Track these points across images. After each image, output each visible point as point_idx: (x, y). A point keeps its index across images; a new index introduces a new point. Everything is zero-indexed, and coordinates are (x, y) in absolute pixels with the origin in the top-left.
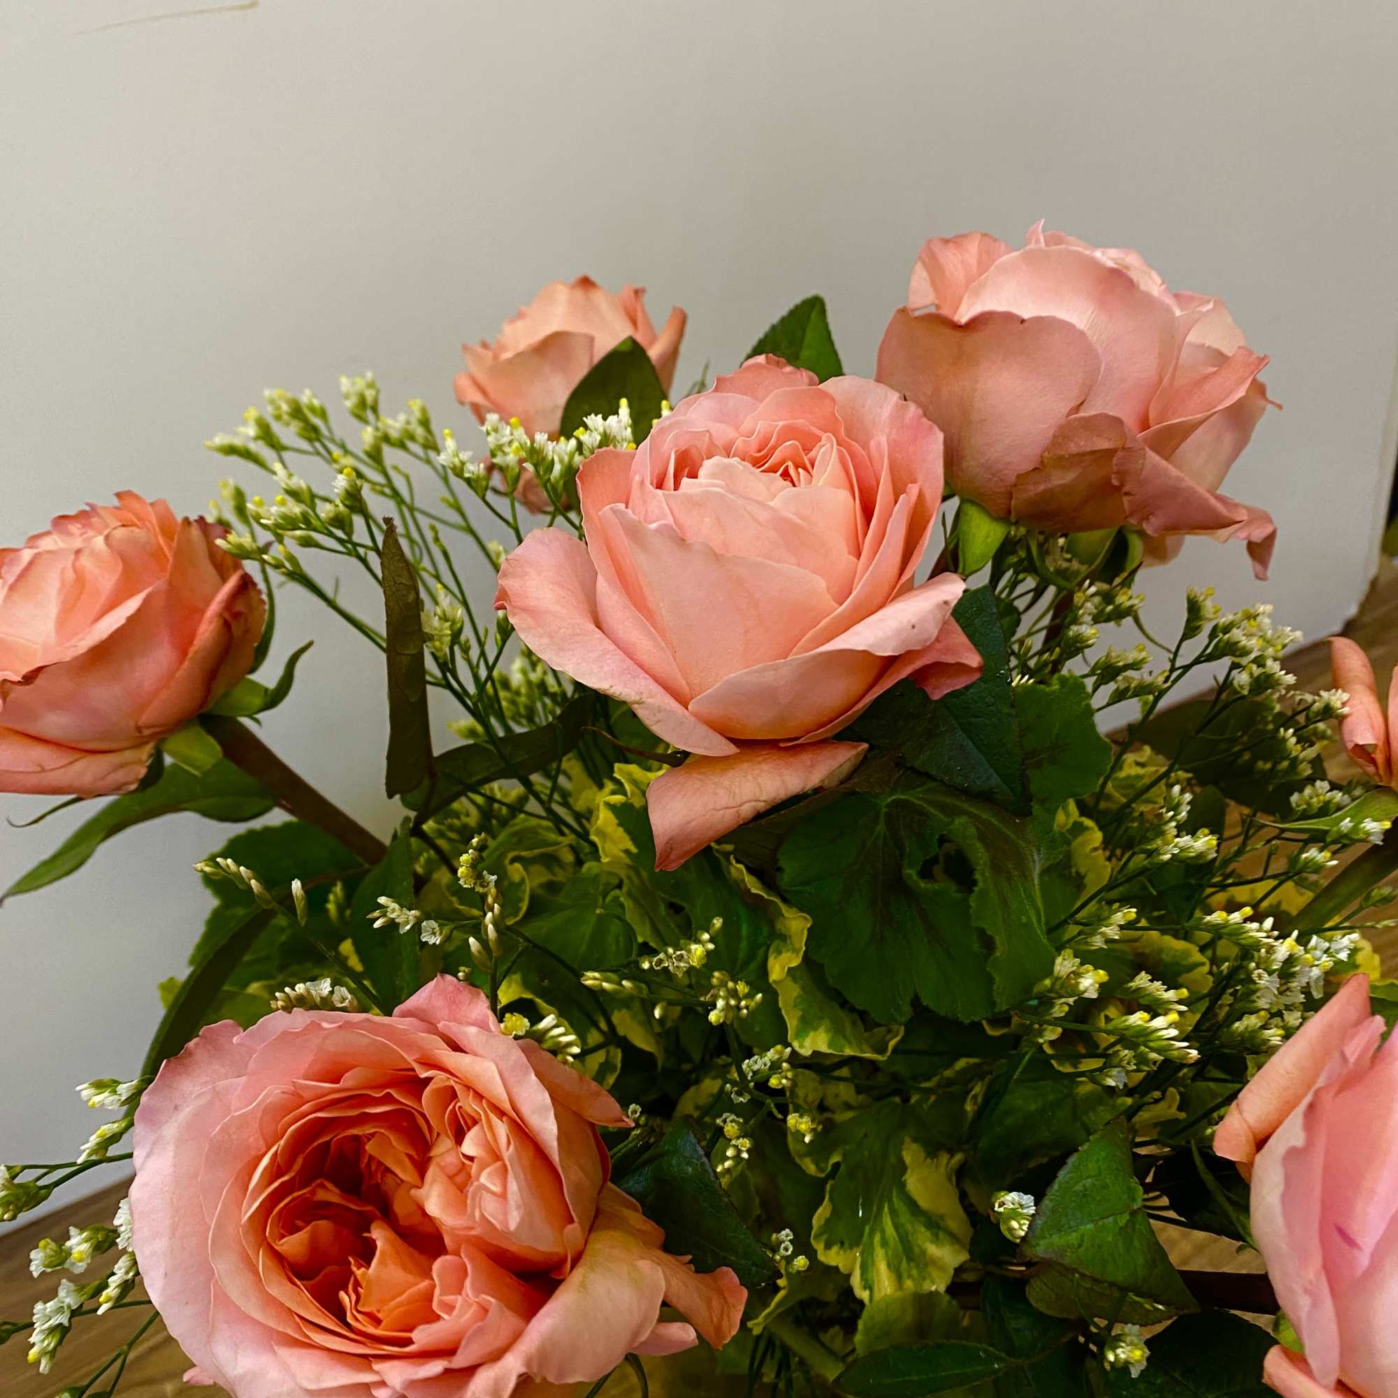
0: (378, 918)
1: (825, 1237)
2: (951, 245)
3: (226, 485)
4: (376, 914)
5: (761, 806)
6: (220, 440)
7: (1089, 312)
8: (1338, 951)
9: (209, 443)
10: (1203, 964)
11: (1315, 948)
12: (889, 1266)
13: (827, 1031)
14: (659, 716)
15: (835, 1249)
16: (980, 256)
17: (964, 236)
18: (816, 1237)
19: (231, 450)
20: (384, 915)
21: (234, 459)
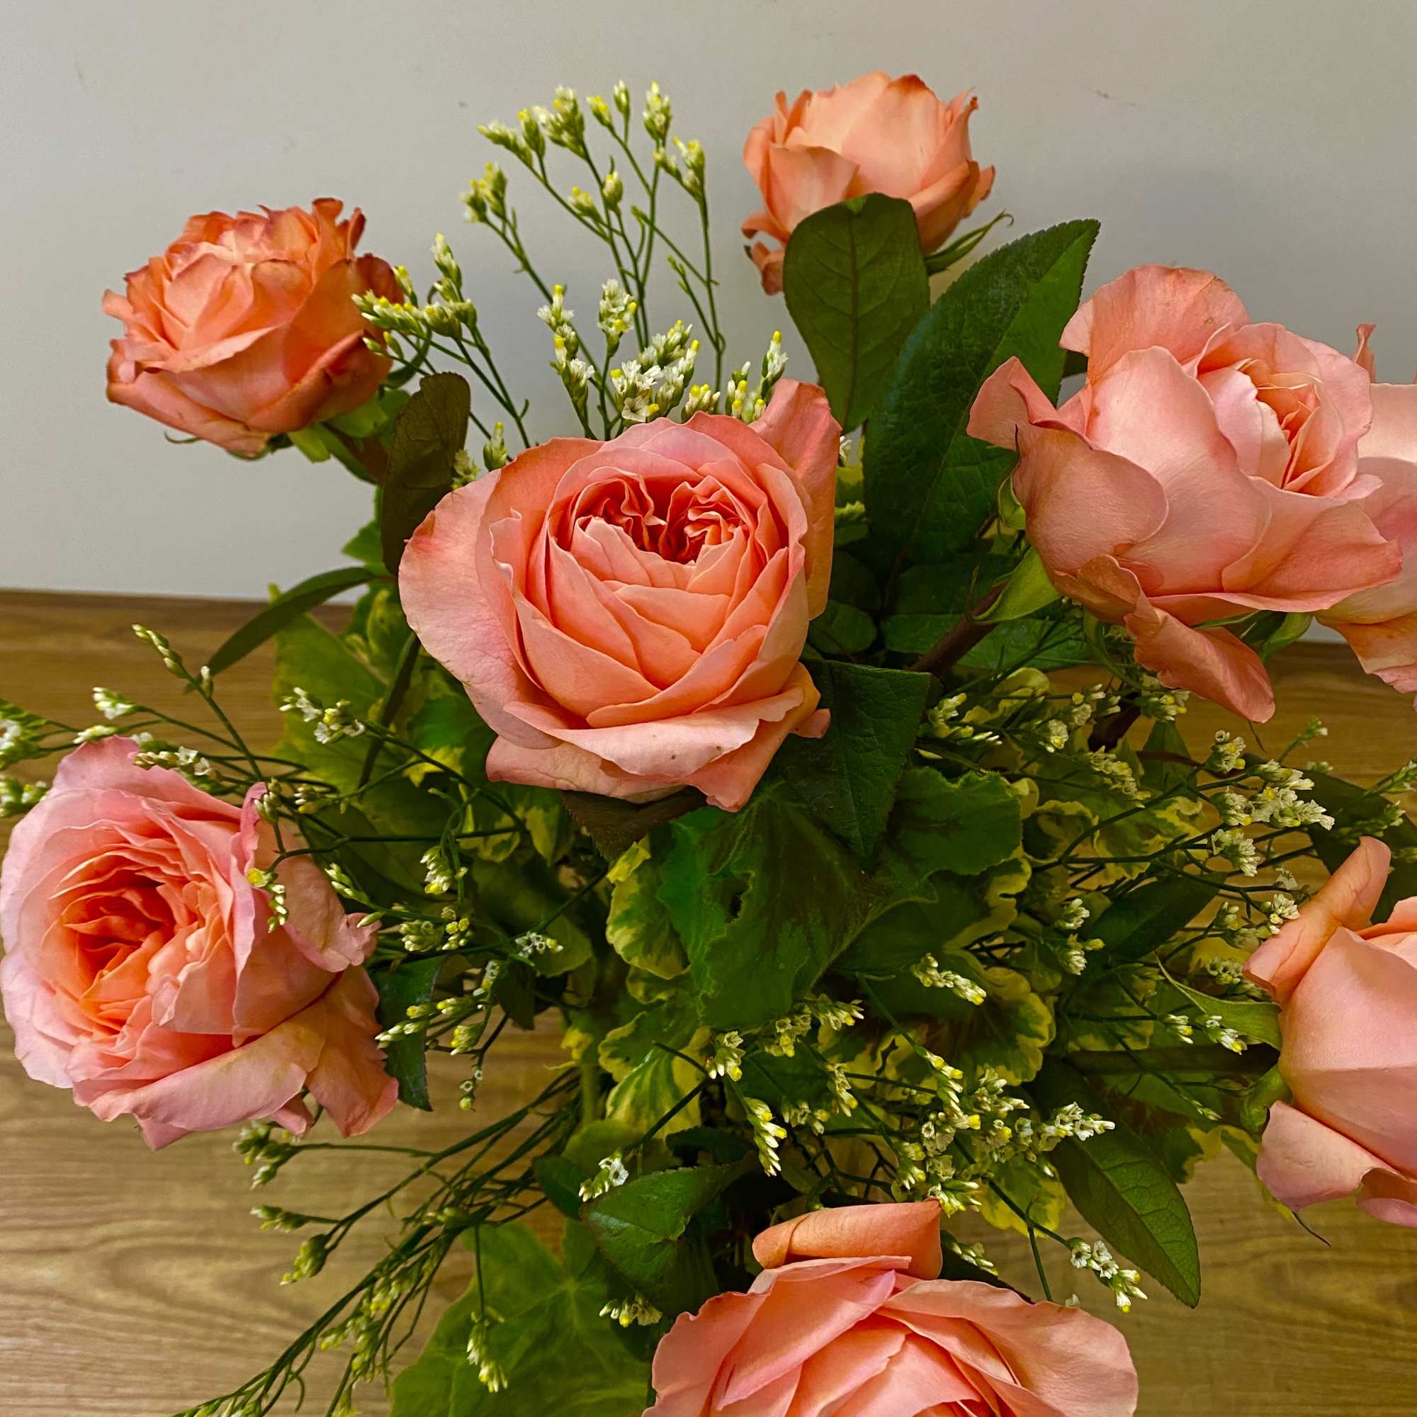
0: (286, 703)
1: (614, 1049)
2: (1172, 277)
3: (490, 168)
4: (287, 699)
5: (573, 787)
6: (495, 127)
7: (1199, 455)
8: (1082, 1128)
9: (483, 128)
10: (1042, 1038)
11: (1067, 1114)
12: (633, 1103)
13: (634, 935)
14: (480, 700)
15: (618, 1061)
16: (1195, 304)
17: (1194, 272)
18: (606, 1045)
19: (503, 141)
20: (293, 702)
21: (501, 148)
